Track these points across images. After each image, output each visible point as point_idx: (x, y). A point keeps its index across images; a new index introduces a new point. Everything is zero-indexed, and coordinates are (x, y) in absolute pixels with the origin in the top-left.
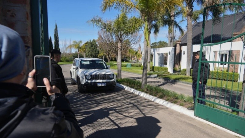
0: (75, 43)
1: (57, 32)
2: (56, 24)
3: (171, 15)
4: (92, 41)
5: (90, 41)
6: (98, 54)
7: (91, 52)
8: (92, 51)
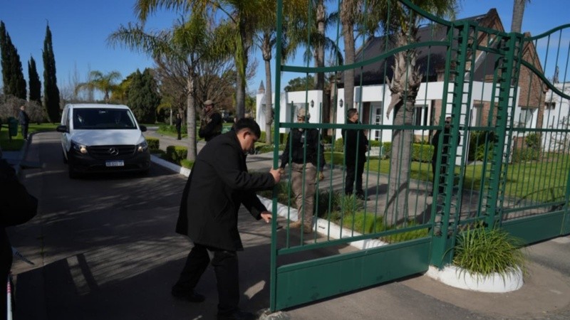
0: (99, 77)
1: (51, 47)
2: (48, 27)
3: (318, 18)
4: (142, 72)
5: (138, 71)
6: (159, 103)
7: (141, 98)
8: (144, 97)
